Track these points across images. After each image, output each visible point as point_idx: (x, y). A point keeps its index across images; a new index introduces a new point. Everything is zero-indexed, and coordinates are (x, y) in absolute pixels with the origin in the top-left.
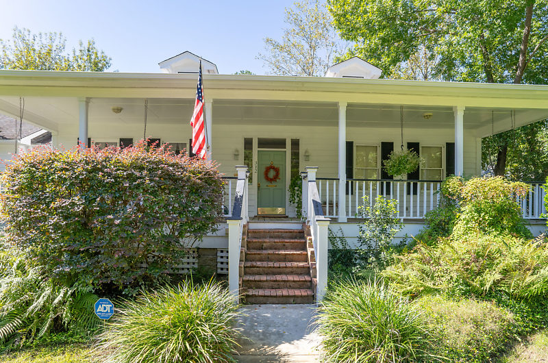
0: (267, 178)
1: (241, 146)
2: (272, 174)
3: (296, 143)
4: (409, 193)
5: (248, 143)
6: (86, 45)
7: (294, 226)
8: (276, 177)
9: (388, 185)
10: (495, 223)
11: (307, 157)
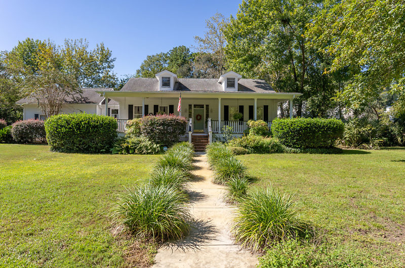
0: (197, 119)
1: (188, 107)
2: (199, 118)
3: (207, 106)
4: (240, 124)
5: (190, 106)
6: (100, 46)
7: (205, 135)
8: (200, 118)
9: (227, 122)
10: (258, 133)
11: (212, 111)
